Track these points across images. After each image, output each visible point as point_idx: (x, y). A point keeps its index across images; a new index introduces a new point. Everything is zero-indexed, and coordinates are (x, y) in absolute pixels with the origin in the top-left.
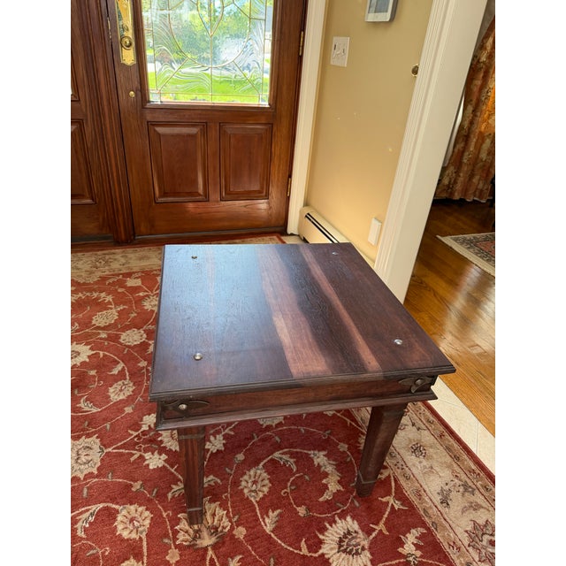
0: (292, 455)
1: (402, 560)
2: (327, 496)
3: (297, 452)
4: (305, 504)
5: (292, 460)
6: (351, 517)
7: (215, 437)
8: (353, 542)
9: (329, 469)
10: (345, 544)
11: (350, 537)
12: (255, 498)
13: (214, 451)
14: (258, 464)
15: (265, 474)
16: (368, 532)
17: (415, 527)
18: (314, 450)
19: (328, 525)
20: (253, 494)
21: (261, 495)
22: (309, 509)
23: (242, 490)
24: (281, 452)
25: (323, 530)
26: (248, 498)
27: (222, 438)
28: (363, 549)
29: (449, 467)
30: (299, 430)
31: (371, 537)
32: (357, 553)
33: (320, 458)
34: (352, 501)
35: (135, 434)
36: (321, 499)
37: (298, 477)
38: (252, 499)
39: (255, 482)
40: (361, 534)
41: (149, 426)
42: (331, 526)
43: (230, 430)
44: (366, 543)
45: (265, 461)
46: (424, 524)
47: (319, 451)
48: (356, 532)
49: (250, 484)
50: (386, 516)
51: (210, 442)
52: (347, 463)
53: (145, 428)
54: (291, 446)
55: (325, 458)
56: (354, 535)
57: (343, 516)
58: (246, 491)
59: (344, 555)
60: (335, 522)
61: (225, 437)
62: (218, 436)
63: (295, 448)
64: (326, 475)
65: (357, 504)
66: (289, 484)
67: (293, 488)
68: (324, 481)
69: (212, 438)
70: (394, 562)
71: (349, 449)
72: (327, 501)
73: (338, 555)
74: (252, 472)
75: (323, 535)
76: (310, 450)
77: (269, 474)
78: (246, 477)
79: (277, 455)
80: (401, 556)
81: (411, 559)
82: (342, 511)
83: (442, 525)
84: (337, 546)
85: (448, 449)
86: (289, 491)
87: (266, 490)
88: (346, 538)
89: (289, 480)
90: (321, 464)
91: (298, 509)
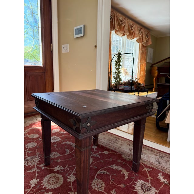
0: (104, 170)
1: (164, 184)
2: (126, 177)
3: (106, 168)
4: (121, 183)
5: (106, 171)
6: (139, 179)
7: (70, 176)
8: (146, 187)
9: (120, 169)
10: (144, 188)
11: (144, 186)
12: (102, 190)
13: (73, 181)
14: (94, 178)
15: (100, 180)
16: (148, 181)
17: (159, 173)
18: (111, 165)
19: (134, 186)
20: (100, 189)
21: (103, 188)
22: (124, 184)
23: (95, 189)
24: (99, 170)
25: (134, 188)
26: (99, 191)
27: (73, 175)
28: (151, 187)
29: (152, 154)
30: (101, 162)
31: (150, 182)
32: (150, 190)
33: (115, 167)
34: (135, 175)
35: (29, 190)
36: (125, 179)
37: (112, 176)
38: (101, 191)
39: (97, 185)
40: (146, 183)
41: (35, 184)
42: (135, 185)
43: (75, 171)
44: (150, 185)
45: (96, 176)
46: (160, 172)
47: (112, 165)
48: (144, 183)
49: (96, 186)
50: (148, 174)
51: (69, 179)
52: (124, 165)
53: (33, 186)
54: (102, 167)
55: (116, 166)
56: (144, 184)
57: (136, 180)
58: (96, 189)
59: (147, 192)
60: (136, 184)
61: (74, 174)
62: (71, 175)
63: (104, 167)
64: (121, 171)
65: (137, 175)
66: (110, 179)
67: (113, 180)
68: (122, 173)
69: (69, 177)
70: (162, 186)
71: (121, 160)
72: (128, 179)
73: (145, 193)
74: (94, 182)
75: (135, 190)
76: (109, 166)
77: (101, 179)
78: (93, 184)
79: (99, 172)
80: (162, 183)
81: (166, 183)
82: (135, 179)
83: (164, 169)
84: (142, 191)
85: (148, 150)
86: (112, 182)
87: (104, 185)
88: (143, 186)
89: (109, 178)
90: (116, 168)
91: (120, 186)
